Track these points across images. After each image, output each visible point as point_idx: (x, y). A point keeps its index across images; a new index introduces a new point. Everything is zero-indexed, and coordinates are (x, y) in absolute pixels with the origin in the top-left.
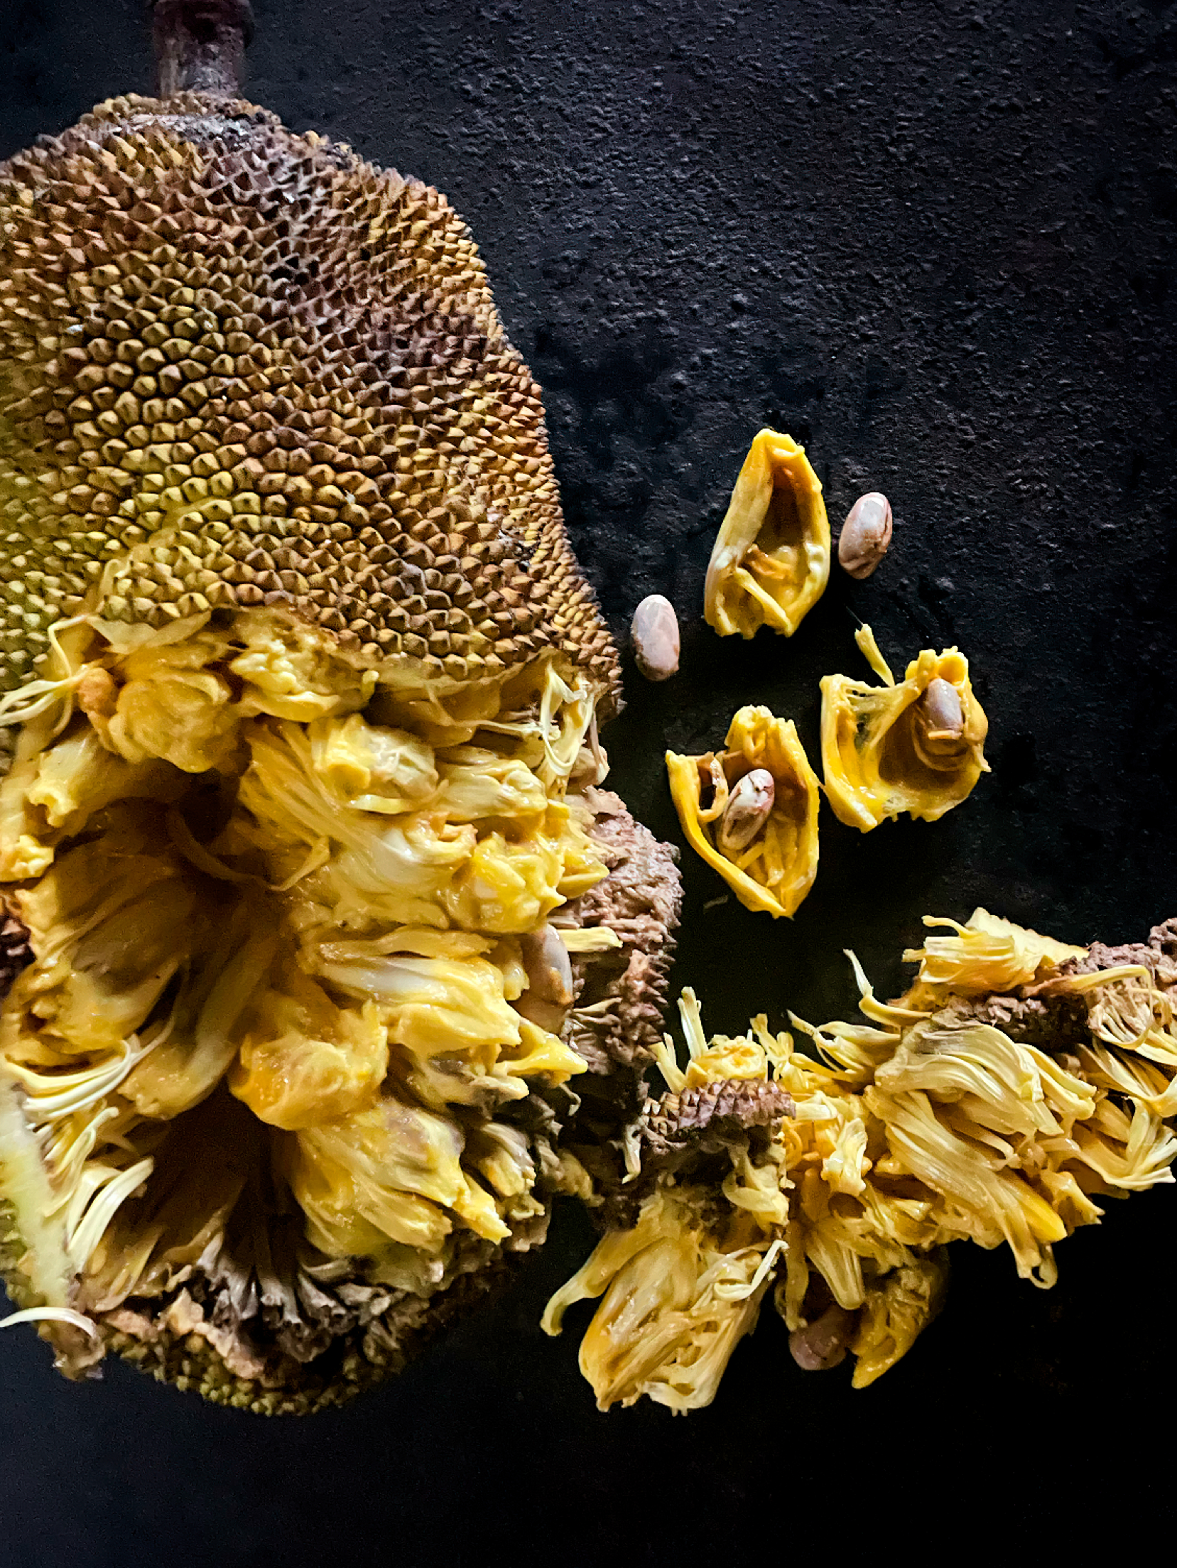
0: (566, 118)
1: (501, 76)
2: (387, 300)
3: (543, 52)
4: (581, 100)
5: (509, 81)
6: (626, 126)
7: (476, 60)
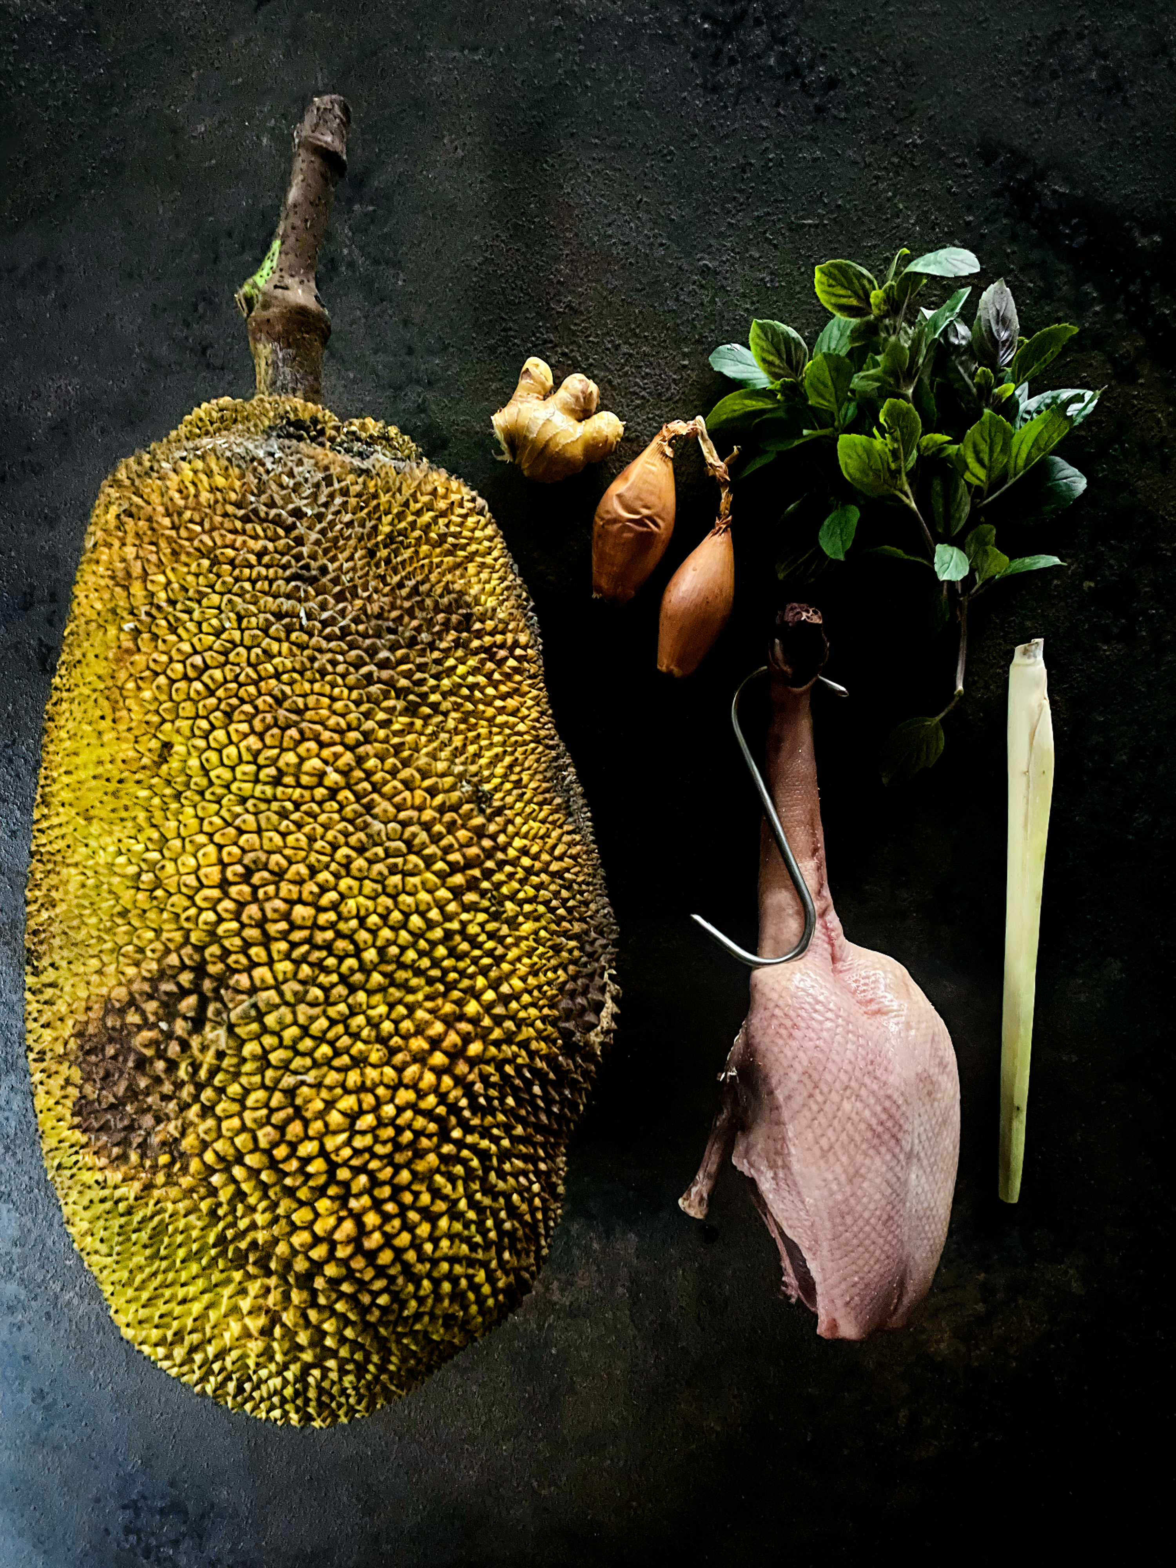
0: (614, 388)
1: (564, 354)
2: (387, 589)
3: (597, 336)
4: (626, 374)
5: (570, 358)
6: (660, 395)
7: (545, 342)
